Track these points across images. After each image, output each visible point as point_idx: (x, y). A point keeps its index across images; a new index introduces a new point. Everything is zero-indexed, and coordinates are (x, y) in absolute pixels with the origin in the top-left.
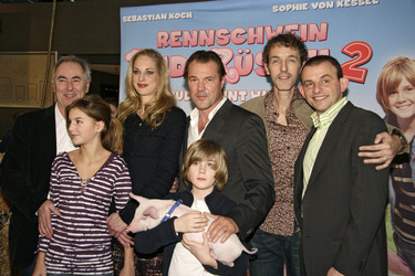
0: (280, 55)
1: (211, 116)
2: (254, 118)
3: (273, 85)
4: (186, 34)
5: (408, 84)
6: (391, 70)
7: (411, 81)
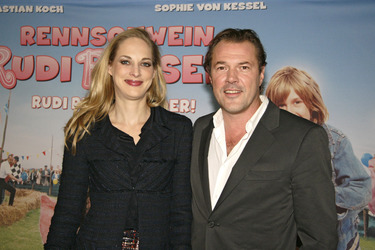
1: (251, 126)
4: (56, 31)
5: (296, 96)
6: (279, 81)
7: (299, 93)
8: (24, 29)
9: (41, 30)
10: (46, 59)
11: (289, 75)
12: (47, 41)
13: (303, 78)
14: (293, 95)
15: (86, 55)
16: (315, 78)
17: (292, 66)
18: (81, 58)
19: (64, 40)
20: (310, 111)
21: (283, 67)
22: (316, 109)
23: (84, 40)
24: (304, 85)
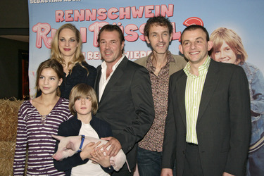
0: (157, 31)
1: (114, 68)
2: (142, 69)
3: (152, 49)
4: (76, 12)
5: (227, 46)
6: (216, 37)
7: (229, 44)
8: (58, 12)
9: (67, 12)
11: (222, 33)
12: (71, 19)
13: (230, 34)
14: (225, 45)
15: (95, 26)
16: (239, 34)
17: (223, 27)
18: (92, 28)
20: (236, 54)
21: (218, 28)
22: (239, 53)
23: (93, 17)
24: (232, 38)
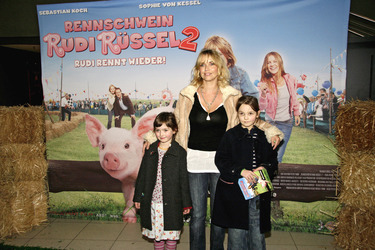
4: (84, 23)
6: (210, 44)
7: (221, 50)
8: (67, 23)
9: (76, 23)
10: (80, 39)
11: (215, 40)
12: (80, 29)
15: (102, 36)
18: (100, 37)
19: (90, 28)
20: (227, 59)
21: (211, 36)
22: (230, 58)
23: (100, 27)
24: (223, 45)
